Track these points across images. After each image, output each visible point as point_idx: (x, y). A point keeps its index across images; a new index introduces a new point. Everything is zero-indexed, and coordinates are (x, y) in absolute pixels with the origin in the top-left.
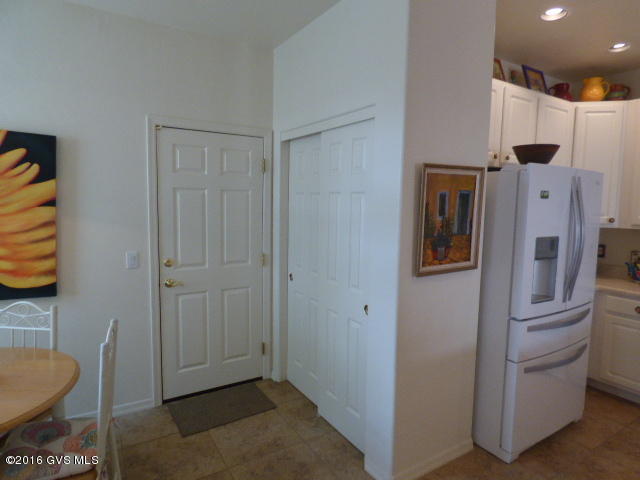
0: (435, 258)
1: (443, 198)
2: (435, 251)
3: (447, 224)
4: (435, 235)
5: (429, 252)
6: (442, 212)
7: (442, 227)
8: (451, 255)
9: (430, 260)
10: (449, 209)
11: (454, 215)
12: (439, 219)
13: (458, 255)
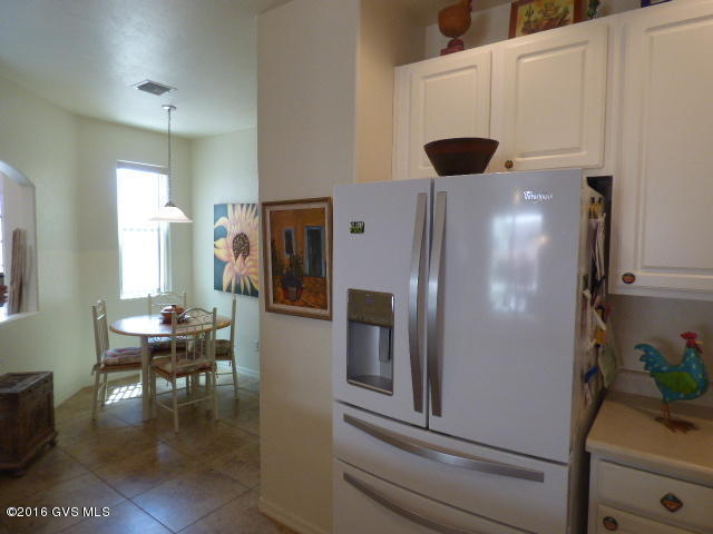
0: (286, 297)
1: (288, 235)
2: (285, 289)
3: (296, 263)
4: (285, 272)
5: (280, 290)
6: (289, 250)
7: (291, 265)
8: (303, 298)
9: (282, 297)
10: (297, 247)
11: (302, 253)
12: (287, 257)
13: (312, 299)
